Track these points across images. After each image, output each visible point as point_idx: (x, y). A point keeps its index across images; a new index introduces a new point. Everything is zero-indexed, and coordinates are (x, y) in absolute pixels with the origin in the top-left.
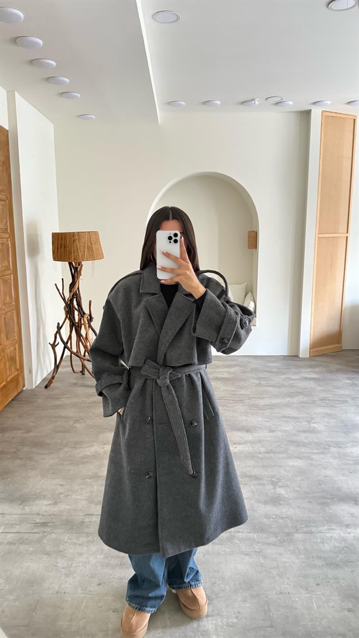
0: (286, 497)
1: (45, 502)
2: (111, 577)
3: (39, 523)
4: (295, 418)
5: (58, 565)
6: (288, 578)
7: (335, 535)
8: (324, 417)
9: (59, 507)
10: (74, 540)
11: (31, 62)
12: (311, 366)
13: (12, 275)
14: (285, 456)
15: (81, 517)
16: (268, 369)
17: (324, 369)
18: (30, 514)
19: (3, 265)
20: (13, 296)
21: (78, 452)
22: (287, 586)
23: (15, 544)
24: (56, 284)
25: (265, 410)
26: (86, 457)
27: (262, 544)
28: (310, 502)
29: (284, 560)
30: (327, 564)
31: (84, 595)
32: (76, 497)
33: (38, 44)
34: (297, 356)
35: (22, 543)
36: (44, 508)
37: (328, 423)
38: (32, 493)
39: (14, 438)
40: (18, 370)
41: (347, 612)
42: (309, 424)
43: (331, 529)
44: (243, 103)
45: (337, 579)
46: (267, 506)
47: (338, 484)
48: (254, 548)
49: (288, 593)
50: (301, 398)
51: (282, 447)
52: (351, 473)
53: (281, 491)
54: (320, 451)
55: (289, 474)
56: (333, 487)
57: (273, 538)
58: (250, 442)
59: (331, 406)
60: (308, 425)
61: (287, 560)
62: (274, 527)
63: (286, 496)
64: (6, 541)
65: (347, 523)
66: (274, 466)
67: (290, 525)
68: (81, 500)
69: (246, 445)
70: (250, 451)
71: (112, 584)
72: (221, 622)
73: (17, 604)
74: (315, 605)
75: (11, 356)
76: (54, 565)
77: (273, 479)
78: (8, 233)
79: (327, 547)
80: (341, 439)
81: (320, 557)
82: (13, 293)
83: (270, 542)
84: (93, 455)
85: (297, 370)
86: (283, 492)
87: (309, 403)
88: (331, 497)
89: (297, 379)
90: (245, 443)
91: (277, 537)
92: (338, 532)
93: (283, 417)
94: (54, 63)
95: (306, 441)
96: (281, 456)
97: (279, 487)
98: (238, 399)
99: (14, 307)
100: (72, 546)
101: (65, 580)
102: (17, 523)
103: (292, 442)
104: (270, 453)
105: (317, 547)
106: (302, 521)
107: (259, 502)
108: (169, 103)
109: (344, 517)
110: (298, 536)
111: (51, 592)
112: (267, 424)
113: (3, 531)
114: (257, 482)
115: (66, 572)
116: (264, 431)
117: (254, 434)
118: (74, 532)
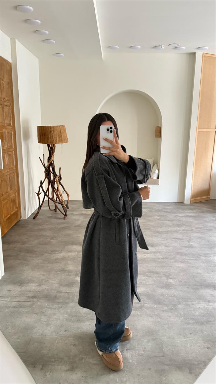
0: (173, 285)
1: (34, 285)
2: (72, 327)
3: (30, 296)
4: (180, 239)
5: (42, 320)
6: (174, 330)
7: (202, 306)
8: (197, 239)
9: (42, 287)
10: (51, 306)
11: (26, 21)
12: (191, 209)
13: (14, 151)
14: (174, 261)
15: (55, 293)
16: (165, 210)
17: (199, 211)
18: (26, 291)
19: (9, 145)
20: (14, 164)
21: (53, 256)
22: (173, 334)
23: (17, 308)
24: (40, 157)
25: (162, 234)
26: (57, 259)
27: (159, 311)
28: (188, 288)
29: (172, 320)
30: (196, 323)
31: (57, 337)
32: (52, 282)
33: (30, 10)
34: (183, 203)
35: (20, 307)
36: (33, 288)
37: (200, 242)
38: (26, 279)
39: (15, 247)
40: (17, 208)
41: (207, 349)
43: (199, 303)
44: (154, 47)
45: (202, 331)
46: (163, 289)
47: (204, 278)
48: (155, 313)
49: (174, 338)
50: (184, 227)
51: (172, 256)
52: (212, 271)
53: (171, 281)
54: (195, 258)
55: (176, 271)
56: (201, 279)
57: (166, 308)
58: (153, 253)
59: (202, 233)
60: (188, 243)
61: (174, 320)
62: (166, 301)
63: (174, 284)
64: (12, 306)
65: (209, 300)
66: (168, 267)
67: (176, 300)
68: (55, 283)
69: (151, 254)
70: (154, 258)
71: (72, 331)
72: (135, 353)
73: (19, 340)
74: (188, 345)
75: (13, 199)
76: (40, 320)
77: (167, 274)
78: (11, 126)
79: (197, 313)
80: (207, 252)
81: (193, 319)
82: (14, 162)
83: (164, 310)
84: (62, 258)
85: (182, 212)
86: (172, 282)
87: (189, 231)
88: (200, 285)
89: (183, 216)
91: (168, 307)
92: (203, 305)
93: (174, 238)
94: (39, 22)
95: (186, 252)
96: (172, 261)
97: (170, 279)
98: (147, 228)
99: (15, 171)
100: (49, 309)
101: (46, 328)
102: (18, 296)
103: (178, 253)
104: (165, 259)
105: (191, 313)
106: (183, 298)
107: (158, 287)
108: (109, 47)
109: (207, 296)
110: (180, 307)
111: (38, 335)
112: (164, 242)
113: (10, 300)
114: (157, 275)
115: (46, 324)
116: (162, 246)
117: (156, 248)
118: (51, 302)
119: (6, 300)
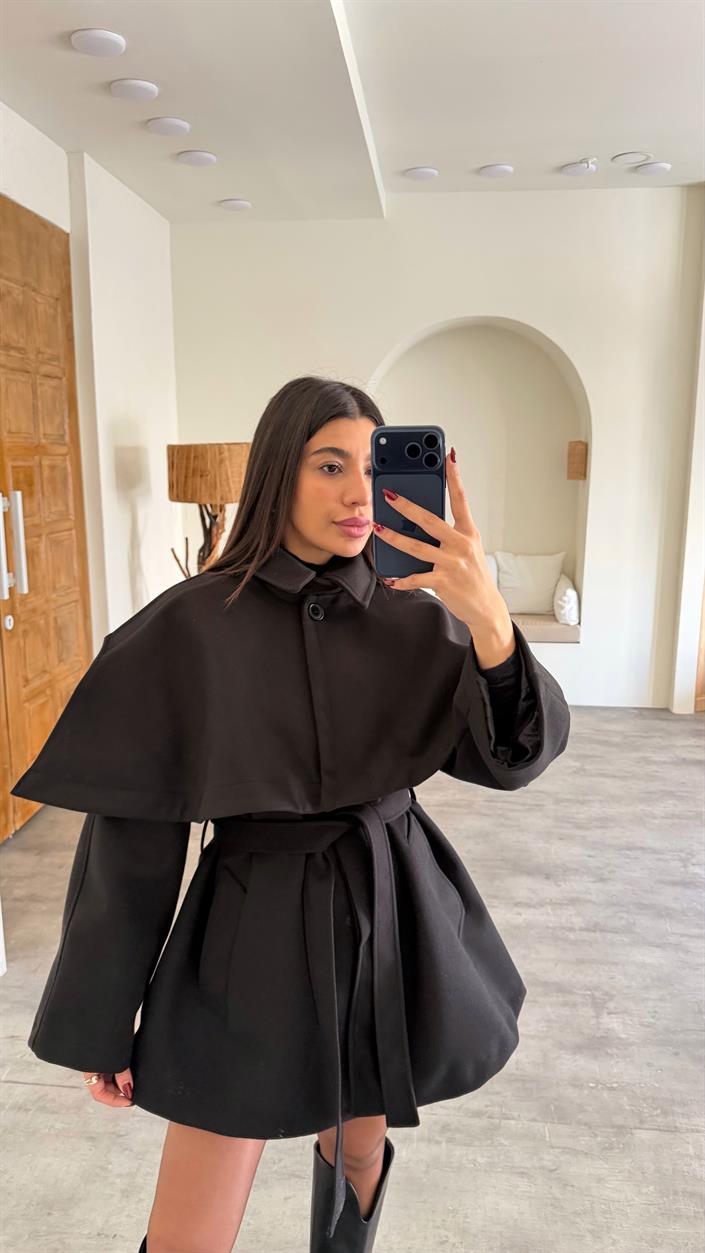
0: (620, 1038)
4: (654, 851)
11: (109, 87)
12: (697, 734)
13: (74, 532)
14: (625, 939)
16: (602, 738)
19: (54, 509)
20: (76, 574)
23: (28, 1110)
25: (587, 829)
27: (557, 1150)
28: (676, 1054)
29: (608, 1194)
33: (115, 44)
42: (685, 866)
44: (562, 168)
46: (577, 1057)
48: (541, 1159)
51: (621, 918)
53: (613, 1024)
55: (633, 984)
57: (586, 1138)
58: (551, 903)
61: (616, 1196)
62: (589, 1109)
63: (623, 1036)
66: (601, 963)
67: (627, 1107)
69: (543, 910)
70: (551, 925)
77: (597, 994)
78: (65, 445)
83: (578, 1148)
85: (665, 743)
86: (615, 1026)
87: (688, 818)
89: (664, 763)
90: (542, 906)
91: (596, 1135)
93: (628, 850)
94: (154, 87)
95: (675, 906)
96: (617, 938)
97: (609, 1013)
98: (533, 803)
99: (76, 596)
101: (120, 1206)
103: (643, 907)
104: (594, 931)
105: (685, 1168)
106: (655, 1099)
107: (561, 1046)
108: (405, 173)
110: (643, 1135)
111: (86, 1232)
112: (592, 863)
113: (9, 1078)
114: (561, 999)
115: (124, 1187)
116: (585, 878)
117: (562, 883)
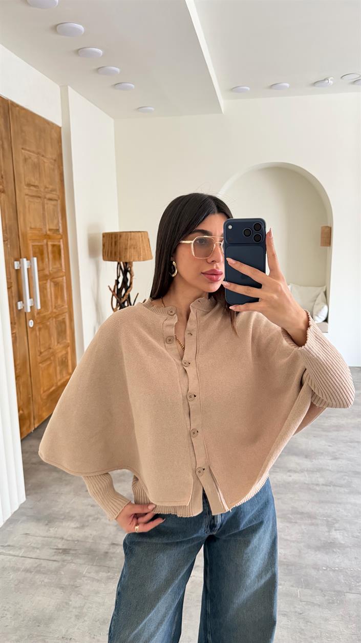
0: (341, 543)
1: (73, 525)
3: (61, 549)
5: (70, 603)
9: (85, 532)
10: (93, 575)
13: (64, 278)
14: (346, 490)
15: (106, 546)
18: (55, 538)
23: (31, 572)
24: (109, 286)
25: (330, 431)
27: (305, 603)
29: (330, 628)
33: (79, 30)
35: (39, 572)
36: (70, 531)
38: (61, 513)
44: (315, 84)
46: (317, 553)
48: (295, 607)
51: (344, 480)
53: (337, 536)
55: (349, 514)
57: (320, 597)
58: (307, 471)
61: (334, 629)
62: (322, 581)
63: (343, 542)
64: (23, 567)
66: (332, 503)
67: (343, 581)
68: (109, 525)
69: (303, 474)
70: (307, 482)
75: (63, 360)
76: (67, 603)
77: (330, 519)
78: (60, 234)
82: (65, 295)
83: (315, 602)
90: (302, 472)
91: (325, 596)
93: (351, 442)
94: (100, 51)
96: (342, 490)
97: (336, 530)
99: (67, 310)
100: (89, 581)
101: (74, 623)
102: (39, 546)
103: (357, 473)
104: (330, 486)
106: (358, 577)
107: (309, 547)
108: (232, 90)
110: (350, 596)
111: (56, 636)
112: (331, 449)
113: (23, 556)
114: (310, 521)
115: (77, 614)
116: (327, 457)
117: (314, 460)
118: (95, 564)
119: (16, 553)
